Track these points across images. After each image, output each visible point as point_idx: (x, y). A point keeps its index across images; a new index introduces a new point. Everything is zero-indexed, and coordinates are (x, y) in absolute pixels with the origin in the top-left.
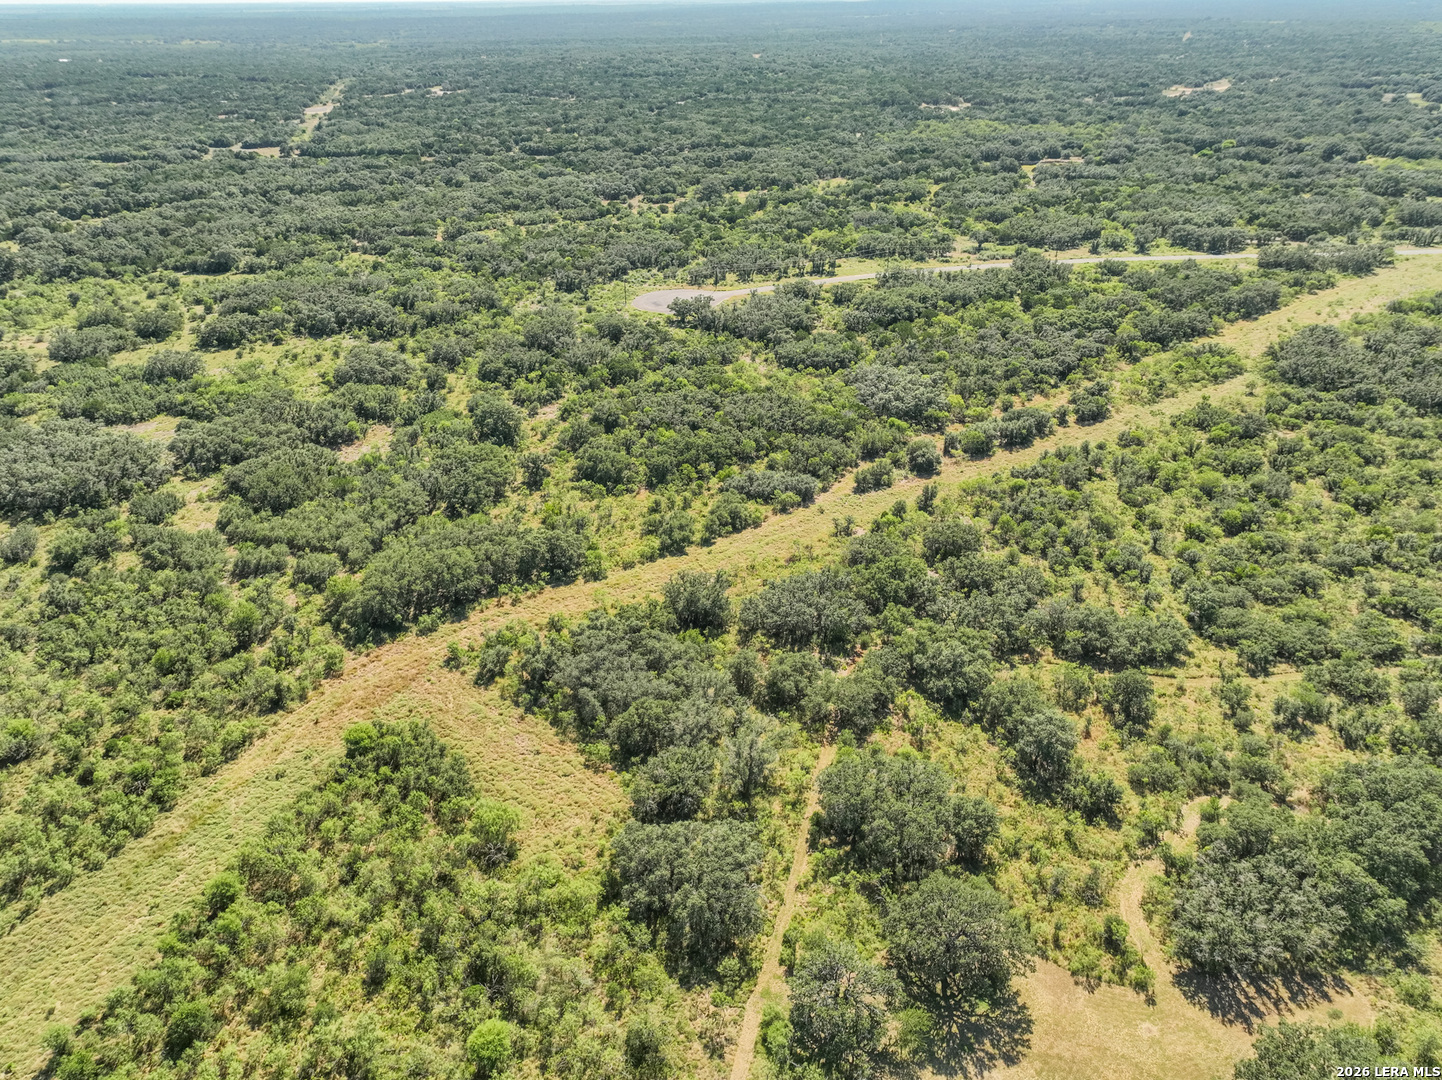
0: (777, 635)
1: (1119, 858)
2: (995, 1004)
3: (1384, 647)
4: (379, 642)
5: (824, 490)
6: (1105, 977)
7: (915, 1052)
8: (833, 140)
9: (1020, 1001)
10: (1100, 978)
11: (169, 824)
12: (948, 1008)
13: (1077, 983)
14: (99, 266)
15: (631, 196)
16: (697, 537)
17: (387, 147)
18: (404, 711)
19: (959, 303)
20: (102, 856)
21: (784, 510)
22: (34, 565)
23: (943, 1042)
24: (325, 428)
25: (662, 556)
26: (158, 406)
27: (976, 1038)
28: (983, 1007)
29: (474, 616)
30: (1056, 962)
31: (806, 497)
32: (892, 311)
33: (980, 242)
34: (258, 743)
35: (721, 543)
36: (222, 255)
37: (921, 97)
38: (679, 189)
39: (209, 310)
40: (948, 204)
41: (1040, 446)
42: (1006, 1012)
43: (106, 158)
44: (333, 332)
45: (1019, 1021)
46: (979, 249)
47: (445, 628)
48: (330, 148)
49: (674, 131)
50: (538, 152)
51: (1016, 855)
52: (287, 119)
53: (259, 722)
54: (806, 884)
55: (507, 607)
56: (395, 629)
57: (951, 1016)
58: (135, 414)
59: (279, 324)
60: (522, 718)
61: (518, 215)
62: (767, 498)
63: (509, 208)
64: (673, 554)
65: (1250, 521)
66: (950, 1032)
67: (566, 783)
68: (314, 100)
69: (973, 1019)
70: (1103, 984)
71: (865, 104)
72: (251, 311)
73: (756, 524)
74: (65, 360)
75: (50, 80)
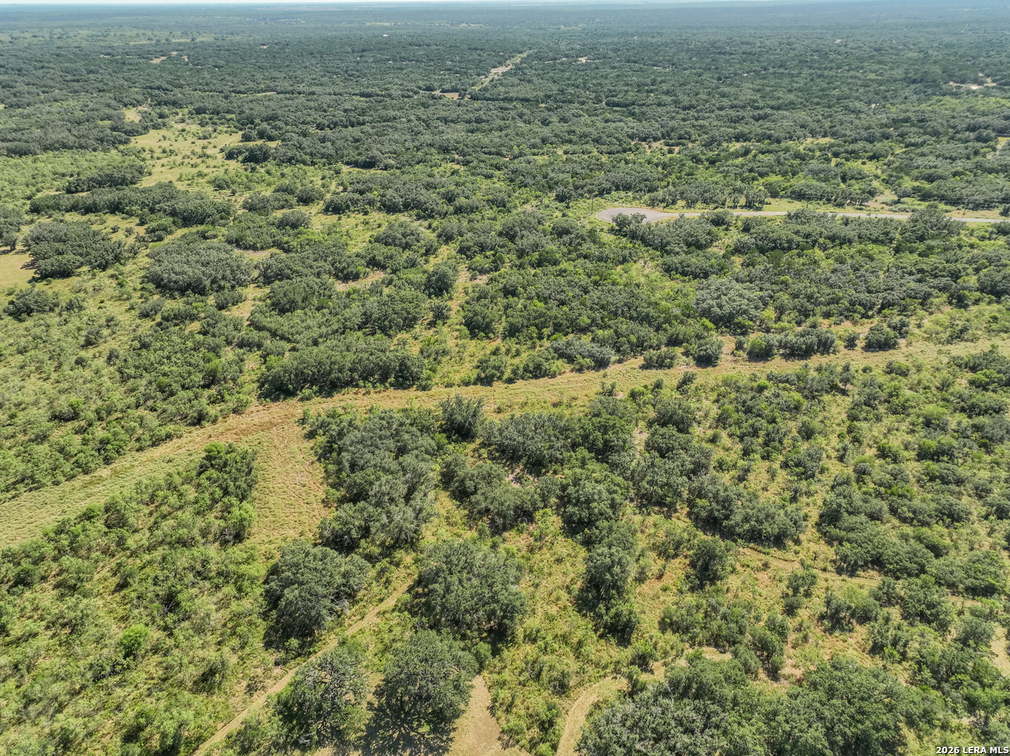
0: (503, 452)
1: (605, 667)
2: (434, 730)
3: (977, 583)
4: (276, 399)
5: (620, 361)
6: (522, 743)
7: (360, 738)
8: (846, 108)
9: (452, 734)
10: (518, 742)
11: (105, 472)
12: (404, 721)
13: (499, 739)
14: (308, 158)
15: (656, 139)
16: (505, 377)
17: (521, 96)
18: (256, 443)
19: (838, 241)
20: (63, 479)
21: (580, 370)
22: (154, 320)
23: (382, 739)
24: (344, 268)
25: (475, 384)
26: (273, 242)
27: (404, 745)
28: (425, 729)
29: (337, 397)
30: (498, 719)
31: (601, 364)
32: (774, 241)
33: (900, 197)
34: (175, 440)
35: (520, 383)
36: (373, 157)
37: (951, 77)
38: (693, 137)
39: (345, 190)
40: (897, 164)
41: (816, 360)
42: (437, 738)
43: (362, 95)
44: (400, 211)
45: (440, 747)
46: (898, 202)
47: (316, 399)
48: (487, 95)
49: (723, 95)
50: (617, 105)
51: (534, 641)
52: (479, 75)
53: (183, 428)
54: (384, 613)
55: (360, 395)
56: (290, 394)
57: (400, 727)
58: (259, 245)
59: (371, 203)
60: (313, 463)
61: (568, 147)
62: (571, 359)
63: (567, 141)
64: (483, 384)
65: (943, 453)
66: (391, 736)
67: (304, 508)
68: (500, 64)
69: (412, 734)
70: (517, 746)
71: (895, 81)
72: (362, 193)
73: (553, 376)
74: (250, 210)
75: (366, 47)
